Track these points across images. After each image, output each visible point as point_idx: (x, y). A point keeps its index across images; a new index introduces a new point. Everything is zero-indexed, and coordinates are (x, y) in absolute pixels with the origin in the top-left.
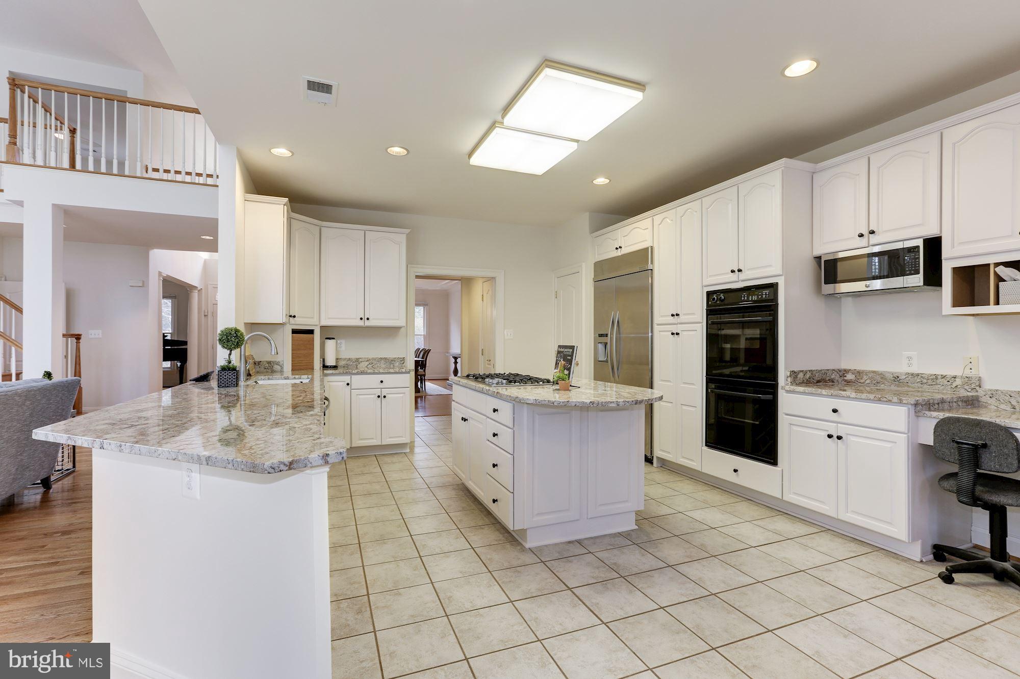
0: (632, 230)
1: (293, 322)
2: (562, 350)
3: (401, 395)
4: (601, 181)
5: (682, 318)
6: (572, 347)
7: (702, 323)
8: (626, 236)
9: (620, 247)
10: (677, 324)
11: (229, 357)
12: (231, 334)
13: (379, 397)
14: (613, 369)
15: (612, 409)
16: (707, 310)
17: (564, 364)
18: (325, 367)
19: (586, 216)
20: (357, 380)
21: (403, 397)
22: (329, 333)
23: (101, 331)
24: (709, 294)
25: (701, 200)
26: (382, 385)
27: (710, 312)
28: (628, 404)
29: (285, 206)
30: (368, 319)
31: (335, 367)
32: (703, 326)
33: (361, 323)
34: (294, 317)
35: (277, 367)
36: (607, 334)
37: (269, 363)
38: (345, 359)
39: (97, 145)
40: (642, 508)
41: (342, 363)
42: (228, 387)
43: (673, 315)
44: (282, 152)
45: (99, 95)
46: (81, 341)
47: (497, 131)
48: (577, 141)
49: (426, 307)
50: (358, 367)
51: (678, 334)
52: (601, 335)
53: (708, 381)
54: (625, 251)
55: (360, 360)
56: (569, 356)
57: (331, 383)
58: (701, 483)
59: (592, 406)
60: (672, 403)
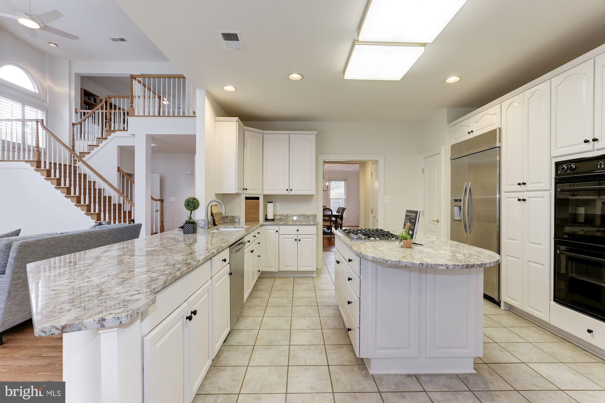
0: (481, 117)
1: (246, 193)
2: (408, 214)
3: (311, 239)
4: (453, 79)
5: (528, 186)
6: (416, 212)
7: (550, 190)
8: (477, 122)
9: (472, 132)
10: (524, 192)
11: (191, 216)
12: (190, 201)
13: (296, 240)
14: (465, 227)
15: (441, 272)
16: (555, 179)
17: (410, 226)
18: (266, 219)
19: (445, 110)
20: (283, 229)
21: (311, 241)
22: (269, 199)
23: (174, 198)
24: (558, 164)
25: (550, 80)
26: (298, 233)
27: (558, 181)
28: (458, 267)
29: (237, 122)
30: (291, 190)
31: (273, 220)
32: (551, 193)
33: (287, 193)
34: (246, 189)
35: (237, 220)
36: (461, 200)
37: (232, 217)
38: (279, 215)
39: (179, 105)
40: (481, 355)
41: (277, 217)
42: (189, 233)
43: (519, 184)
44: (230, 88)
45: (165, 76)
46: (163, 203)
47: (357, 47)
48: (424, 45)
49: (346, 181)
50: (287, 220)
51: (524, 200)
52: (456, 200)
53: (557, 244)
54: (475, 134)
55: (289, 216)
56: (413, 219)
57: (268, 231)
58: (549, 333)
59: (421, 267)
60: (519, 258)
